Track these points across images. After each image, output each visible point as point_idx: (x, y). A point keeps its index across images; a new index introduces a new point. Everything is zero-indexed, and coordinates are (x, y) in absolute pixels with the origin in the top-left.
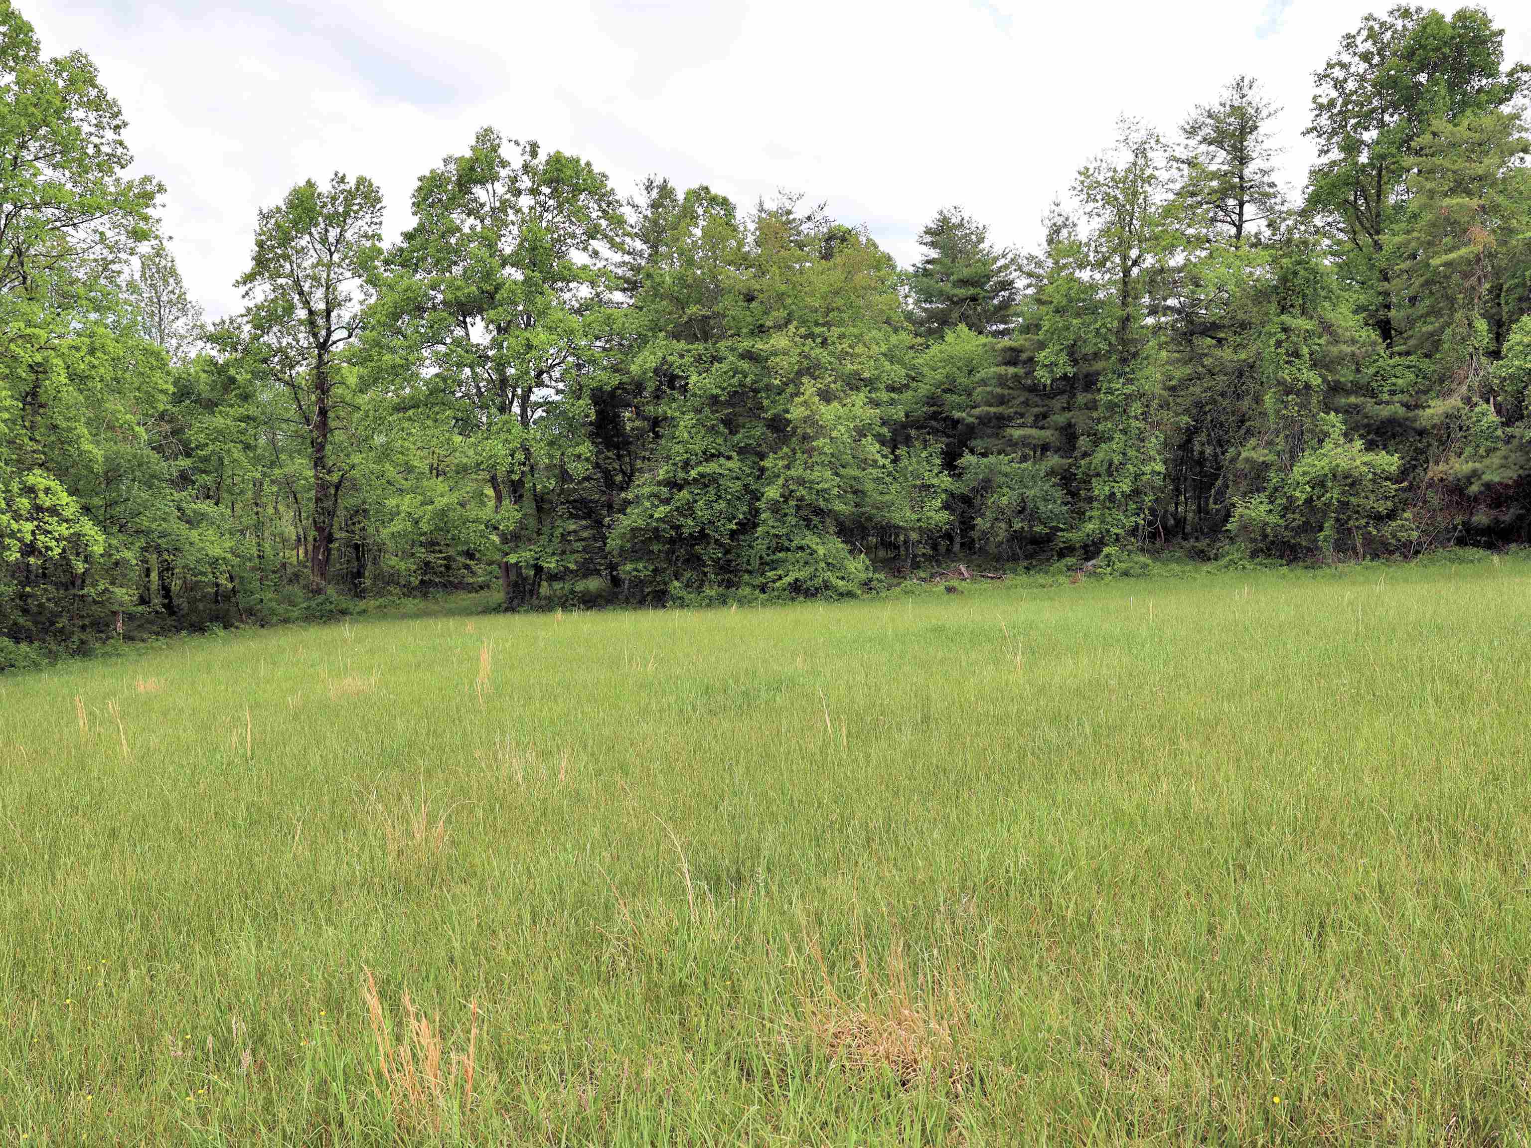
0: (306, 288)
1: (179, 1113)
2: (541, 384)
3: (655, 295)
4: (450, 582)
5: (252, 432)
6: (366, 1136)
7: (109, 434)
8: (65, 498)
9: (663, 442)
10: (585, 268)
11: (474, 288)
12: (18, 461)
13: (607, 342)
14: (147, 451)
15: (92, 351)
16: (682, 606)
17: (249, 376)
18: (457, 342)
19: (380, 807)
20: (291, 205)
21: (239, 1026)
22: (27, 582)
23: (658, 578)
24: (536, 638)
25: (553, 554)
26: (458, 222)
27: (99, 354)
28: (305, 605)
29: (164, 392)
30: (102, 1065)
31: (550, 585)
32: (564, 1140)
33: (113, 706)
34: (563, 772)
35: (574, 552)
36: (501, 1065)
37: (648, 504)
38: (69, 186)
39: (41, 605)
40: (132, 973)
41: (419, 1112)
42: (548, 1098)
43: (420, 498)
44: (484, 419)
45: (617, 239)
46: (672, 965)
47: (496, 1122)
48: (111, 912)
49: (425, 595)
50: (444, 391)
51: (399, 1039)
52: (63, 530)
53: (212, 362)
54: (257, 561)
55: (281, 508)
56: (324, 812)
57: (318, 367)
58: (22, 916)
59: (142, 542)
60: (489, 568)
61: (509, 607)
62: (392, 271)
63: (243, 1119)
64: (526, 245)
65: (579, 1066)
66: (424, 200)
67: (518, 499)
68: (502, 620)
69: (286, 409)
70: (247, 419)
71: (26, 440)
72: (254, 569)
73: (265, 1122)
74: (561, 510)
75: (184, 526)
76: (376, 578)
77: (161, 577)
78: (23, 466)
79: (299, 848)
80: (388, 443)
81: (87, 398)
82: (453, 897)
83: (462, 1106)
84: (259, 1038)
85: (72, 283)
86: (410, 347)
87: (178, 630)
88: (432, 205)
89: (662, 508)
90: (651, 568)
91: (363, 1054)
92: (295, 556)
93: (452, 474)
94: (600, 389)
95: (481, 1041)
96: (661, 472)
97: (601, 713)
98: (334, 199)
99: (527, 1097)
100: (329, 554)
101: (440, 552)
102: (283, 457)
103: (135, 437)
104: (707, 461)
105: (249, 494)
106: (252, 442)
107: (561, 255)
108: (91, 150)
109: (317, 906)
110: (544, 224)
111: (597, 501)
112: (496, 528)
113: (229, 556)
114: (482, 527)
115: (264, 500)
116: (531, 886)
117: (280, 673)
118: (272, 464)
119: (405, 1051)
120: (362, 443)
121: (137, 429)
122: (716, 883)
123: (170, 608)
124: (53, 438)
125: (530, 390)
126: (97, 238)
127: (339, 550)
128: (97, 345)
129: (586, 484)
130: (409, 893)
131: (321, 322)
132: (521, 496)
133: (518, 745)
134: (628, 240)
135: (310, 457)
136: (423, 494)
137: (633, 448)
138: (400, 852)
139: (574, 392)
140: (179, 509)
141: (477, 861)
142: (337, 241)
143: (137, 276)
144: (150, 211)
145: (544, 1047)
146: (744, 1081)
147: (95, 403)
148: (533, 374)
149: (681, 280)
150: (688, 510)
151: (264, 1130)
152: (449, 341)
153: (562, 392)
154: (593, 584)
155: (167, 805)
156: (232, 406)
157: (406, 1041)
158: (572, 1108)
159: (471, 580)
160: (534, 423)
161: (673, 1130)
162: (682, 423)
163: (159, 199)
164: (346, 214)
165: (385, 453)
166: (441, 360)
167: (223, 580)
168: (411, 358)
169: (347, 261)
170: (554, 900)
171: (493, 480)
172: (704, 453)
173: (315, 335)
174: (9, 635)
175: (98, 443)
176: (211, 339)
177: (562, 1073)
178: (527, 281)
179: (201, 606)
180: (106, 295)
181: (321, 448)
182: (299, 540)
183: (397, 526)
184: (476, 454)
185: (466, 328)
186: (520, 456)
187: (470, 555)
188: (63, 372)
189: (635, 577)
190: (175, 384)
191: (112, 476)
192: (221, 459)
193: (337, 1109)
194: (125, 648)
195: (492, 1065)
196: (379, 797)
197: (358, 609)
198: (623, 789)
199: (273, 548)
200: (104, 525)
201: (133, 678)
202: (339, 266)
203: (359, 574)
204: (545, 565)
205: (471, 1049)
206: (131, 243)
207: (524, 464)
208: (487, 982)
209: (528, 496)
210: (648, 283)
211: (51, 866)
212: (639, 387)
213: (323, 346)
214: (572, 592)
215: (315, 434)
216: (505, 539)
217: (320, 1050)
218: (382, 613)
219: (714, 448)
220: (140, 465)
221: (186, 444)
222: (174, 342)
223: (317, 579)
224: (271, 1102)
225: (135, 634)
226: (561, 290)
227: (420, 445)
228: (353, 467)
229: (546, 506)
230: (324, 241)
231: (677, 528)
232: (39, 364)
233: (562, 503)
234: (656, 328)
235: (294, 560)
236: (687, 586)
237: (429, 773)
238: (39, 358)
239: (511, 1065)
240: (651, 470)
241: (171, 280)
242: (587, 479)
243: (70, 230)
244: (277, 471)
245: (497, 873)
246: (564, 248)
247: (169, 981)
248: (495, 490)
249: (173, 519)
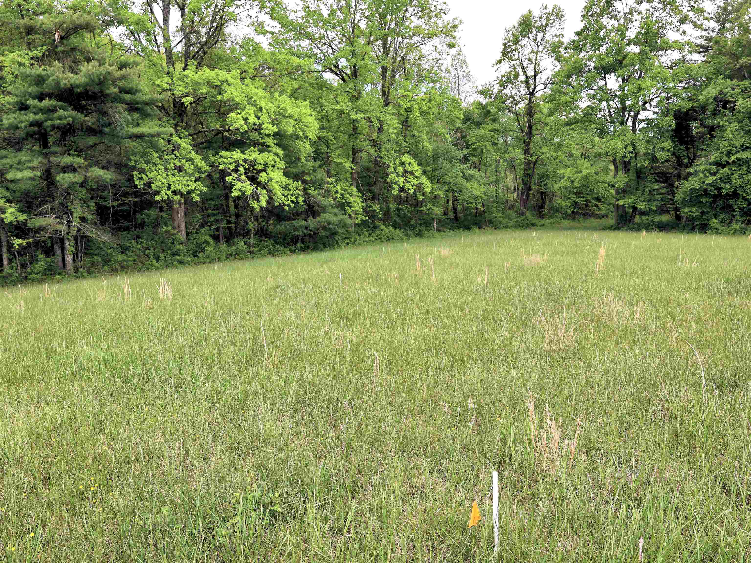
0: (525, 65)
1: (444, 436)
2: (645, 109)
3: (720, 54)
4: (587, 213)
5: (496, 136)
6: (521, 467)
7: (435, 138)
8: (416, 167)
9: (716, 140)
10: (677, 41)
11: (611, 59)
12: (399, 151)
13: (686, 84)
14: (451, 146)
15: (430, 101)
16: (717, 233)
17: (496, 110)
18: (600, 88)
19: (543, 319)
20: (521, 24)
21: (471, 406)
22: (400, 203)
23: (704, 217)
24: (629, 245)
25: (644, 201)
26: (605, 23)
27: (433, 102)
28: (515, 220)
29: (458, 118)
30: (417, 409)
31: (641, 218)
32: (617, 495)
33: (430, 259)
34: (638, 314)
35: (655, 200)
36: (589, 451)
37: (702, 176)
38: (423, 26)
39: (405, 214)
40: (430, 373)
41: (547, 462)
42: (611, 473)
43: (575, 169)
44: (612, 129)
45: (699, 23)
46: (688, 423)
47: (583, 477)
48: (424, 346)
49: (574, 219)
50: (591, 114)
51: (541, 427)
52: (415, 181)
53: (480, 104)
54: (495, 198)
55: (508, 173)
56: (516, 317)
57: (528, 104)
58: (391, 342)
59: (446, 188)
60: (608, 207)
61: (617, 227)
62: (568, 53)
63: (469, 445)
64: (643, 31)
65: (629, 462)
66: (587, 13)
67: (627, 171)
68: (612, 234)
69: (513, 126)
70: (495, 130)
71: (403, 142)
72: (493, 202)
73: (478, 449)
74: (650, 178)
75: (464, 181)
76: (550, 209)
77: (453, 204)
78: (401, 153)
79: (504, 332)
80: (561, 142)
81: (427, 123)
82: (574, 366)
83: (567, 466)
84: (479, 412)
85: (423, 71)
86: (575, 92)
87: (459, 228)
88: (592, 15)
89: (711, 178)
90: (700, 211)
91: (524, 430)
92: (513, 196)
93: (593, 157)
94: (680, 111)
95: (580, 437)
96: (713, 157)
97: (663, 286)
98: (541, 18)
99: (600, 469)
100: (528, 196)
101: (583, 197)
102: (510, 148)
103: (446, 139)
104: (743, 150)
105: (494, 166)
106: (496, 142)
107: (663, 36)
108: (433, 9)
109: (510, 359)
110: (654, 19)
111: (672, 173)
112: (614, 186)
113: (483, 195)
114: (607, 185)
115: (500, 169)
116: (615, 368)
117: (502, 251)
118: (505, 152)
119: (543, 433)
120: (548, 142)
121: (447, 136)
122: (720, 385)
123: (456, 219)
124: (413, 141)
125: (638, 112)
126: (434, 49)
127: (533, 194)
128: (432, 98)
129: (666, 164)
130: (553, 361)
131: (531, 82)
132: (629, 170)
133: (615, 297)
134: (705, 22)
135: (523, 149)
136: (577, 168)
137: (696, 144)
138: (551, 341)
139: (664, 113)
140: (462, 173)
141: (588, 351)
142: (542, 40)
143: (450, 65)
144: (455, 34)
145: (612, 448)
146: (724, 495)
147: (430, 125)
148: (641, 104)
149: (738, 42)
150: (728, 179)
151: (477, 452)
152: (596, 88)
153: (657, 113)
154: (665, 218)
155: (449, 304)
156: (488, 124)
157: (544, 429)
158: (622, 481)
159: (598, 213)
160: (639, 130)
161: (677, 507)
162: (729, 129)
163: (460, 27)
164: (547, 25)
165: (559, 147)
166: (591, 98)
167: (479, 206)
168: (575, 98)
169: (546, 50)
170: (626, 377)
171: (614, 161)
172: (742, 146)
173: (528, 88)
174: (392, 226)
175: (430, 143)
176: (481, 92)
177: (620, 463)
178: (642, 52)
179: (469, 218)
180: (436, 74)
181: (529, 144)
182: (515, 189)
183: (562, 184)
184: (606, 147)
185: (605, 80)
186: (630, 148)
187: (598, 200)
188: (418, 111)
189: (690, 215)
190: (464, 115)
191: (436, 157)
192: (482, 149)
193: (509, 451)
194: (437, 234)
195: (584, 450)
196: (543, 313)
197: (540, 224)
198: (671, 327)
199: (503, 192)
200: (431, 179)
201: (439, 248)
202: (542, 52)
203: (542, 207)
204: (639, 207)
205: (575, 440)
206: (448, 50)
207: (632, 153)
208: (587, 410)
209: (632, 170)
210: (716, 47)
211: (403, 323)
212: (704, 108)
213: (532, 94)
214: (652, 221)
215: (525, 138)
216: (617, 192)
217: (505, 423)
218: (552, 227)
219: (748, 143)
220: (447, 152)
221: (467, 143)
222: (464, 95)
223: (522, 208)
224: (482, 441)
225: (441, 228)
226: (661, 56)
227: (577, 142)
228: (543, 154)
229: (642, 175)
230: (535, 40)
231: (719, 189)
232: (409, 108)
233: (652, 174)
234: (718, 72)
235: (512, 199)
236: (721, 222)
237: (568, 306)
238: (409, 106)
239: (594, 452)
240: (706, 156)
241: (464, 66)
242: (667, 161)
243: (423, 46)
244: (507, 156)
245: (597, 359)
246: (664, 32)
247: (445, 380)
248: (615, 166)
249: (460, 178)
